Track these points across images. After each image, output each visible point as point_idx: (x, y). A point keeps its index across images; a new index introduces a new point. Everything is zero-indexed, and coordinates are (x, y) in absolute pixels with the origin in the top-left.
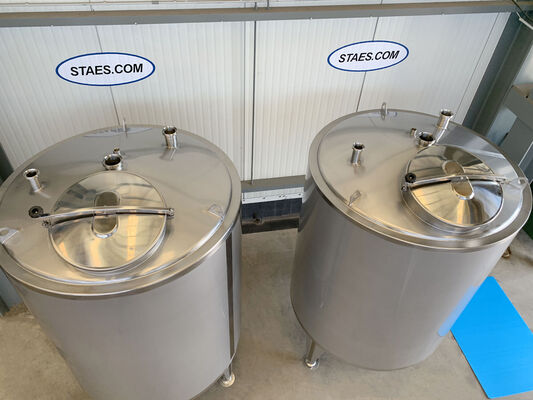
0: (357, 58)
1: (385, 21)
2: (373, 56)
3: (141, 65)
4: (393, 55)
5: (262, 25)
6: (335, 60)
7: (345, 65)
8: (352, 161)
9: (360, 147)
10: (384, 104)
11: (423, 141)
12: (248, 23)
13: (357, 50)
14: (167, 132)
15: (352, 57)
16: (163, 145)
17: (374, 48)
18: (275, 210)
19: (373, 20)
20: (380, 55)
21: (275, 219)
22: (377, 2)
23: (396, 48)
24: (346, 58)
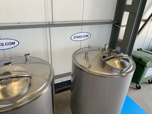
0: (78, 37)
1: (84, 27)
2: (82, 37)
3: (14, 42)
4: (87, 36)
5: (52, 28)
6: (72, 38)
7: (75, 39)
8: (85, 58)
9: (87, 53)
10: (89, 45)
11: (103, 50)
12: (47, 28)
13: (78, 35)
14: (26, 55)
16: (25, 60)
17: (82, 34)
18: (60, 86)
19: (81, 26)
20: (84, 36)
21: (60, 89)
22: (81, 22)
23: (88, 34)
24: (75, 37)
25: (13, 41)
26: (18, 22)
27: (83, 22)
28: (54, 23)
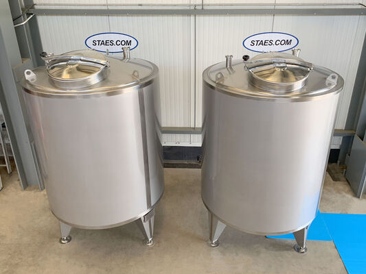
1: (278, 18)
2: (274, 43)
3: (131, 41)
4: (288, 42)
7: (255, 48)
12: (192, 18)
15: (259, 42)
17: (274, 37)
20: (278, 42)
22: (272, 7)
23: (289, 38)
24: (255, 43)
25: (129, 39)
26: (140, 3)
27: (277, 7)
28: (205, 8)
